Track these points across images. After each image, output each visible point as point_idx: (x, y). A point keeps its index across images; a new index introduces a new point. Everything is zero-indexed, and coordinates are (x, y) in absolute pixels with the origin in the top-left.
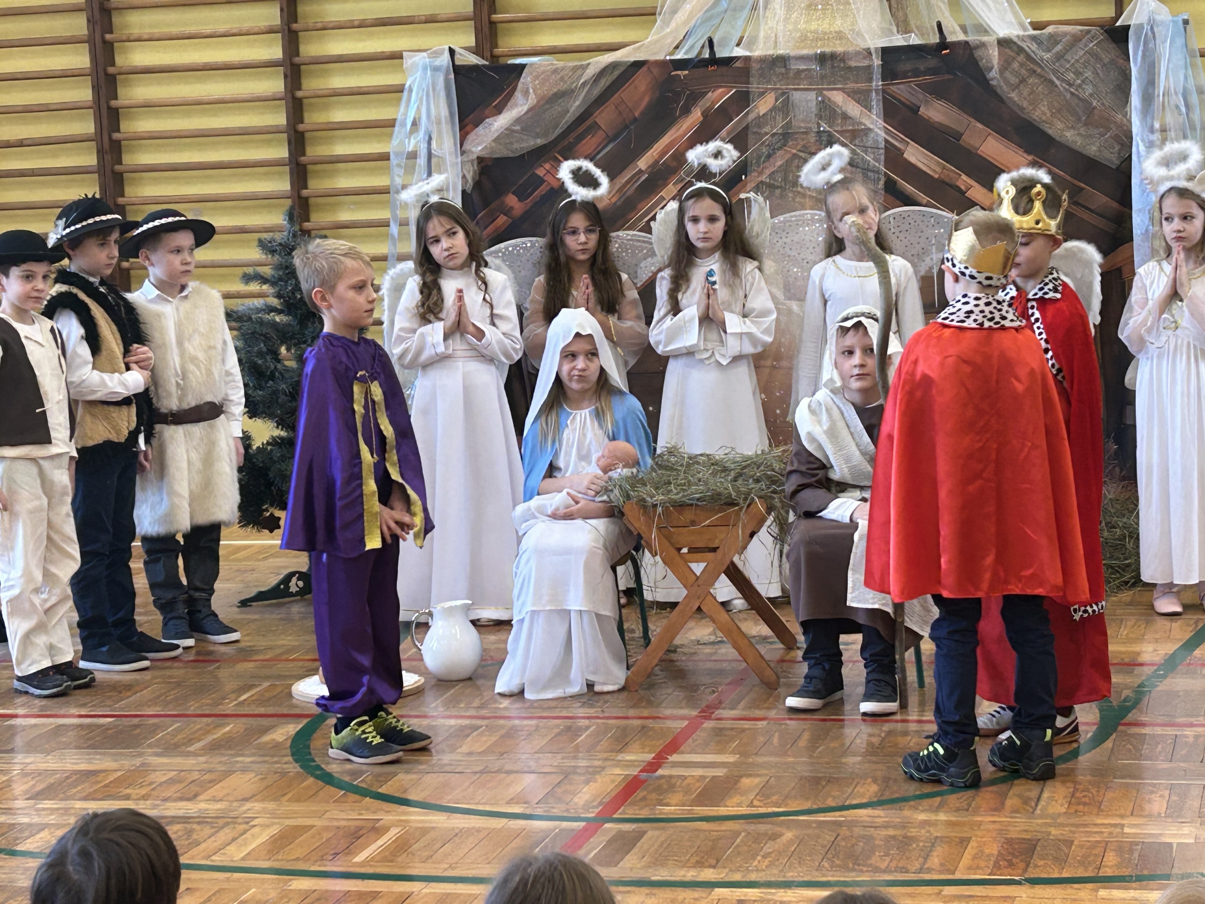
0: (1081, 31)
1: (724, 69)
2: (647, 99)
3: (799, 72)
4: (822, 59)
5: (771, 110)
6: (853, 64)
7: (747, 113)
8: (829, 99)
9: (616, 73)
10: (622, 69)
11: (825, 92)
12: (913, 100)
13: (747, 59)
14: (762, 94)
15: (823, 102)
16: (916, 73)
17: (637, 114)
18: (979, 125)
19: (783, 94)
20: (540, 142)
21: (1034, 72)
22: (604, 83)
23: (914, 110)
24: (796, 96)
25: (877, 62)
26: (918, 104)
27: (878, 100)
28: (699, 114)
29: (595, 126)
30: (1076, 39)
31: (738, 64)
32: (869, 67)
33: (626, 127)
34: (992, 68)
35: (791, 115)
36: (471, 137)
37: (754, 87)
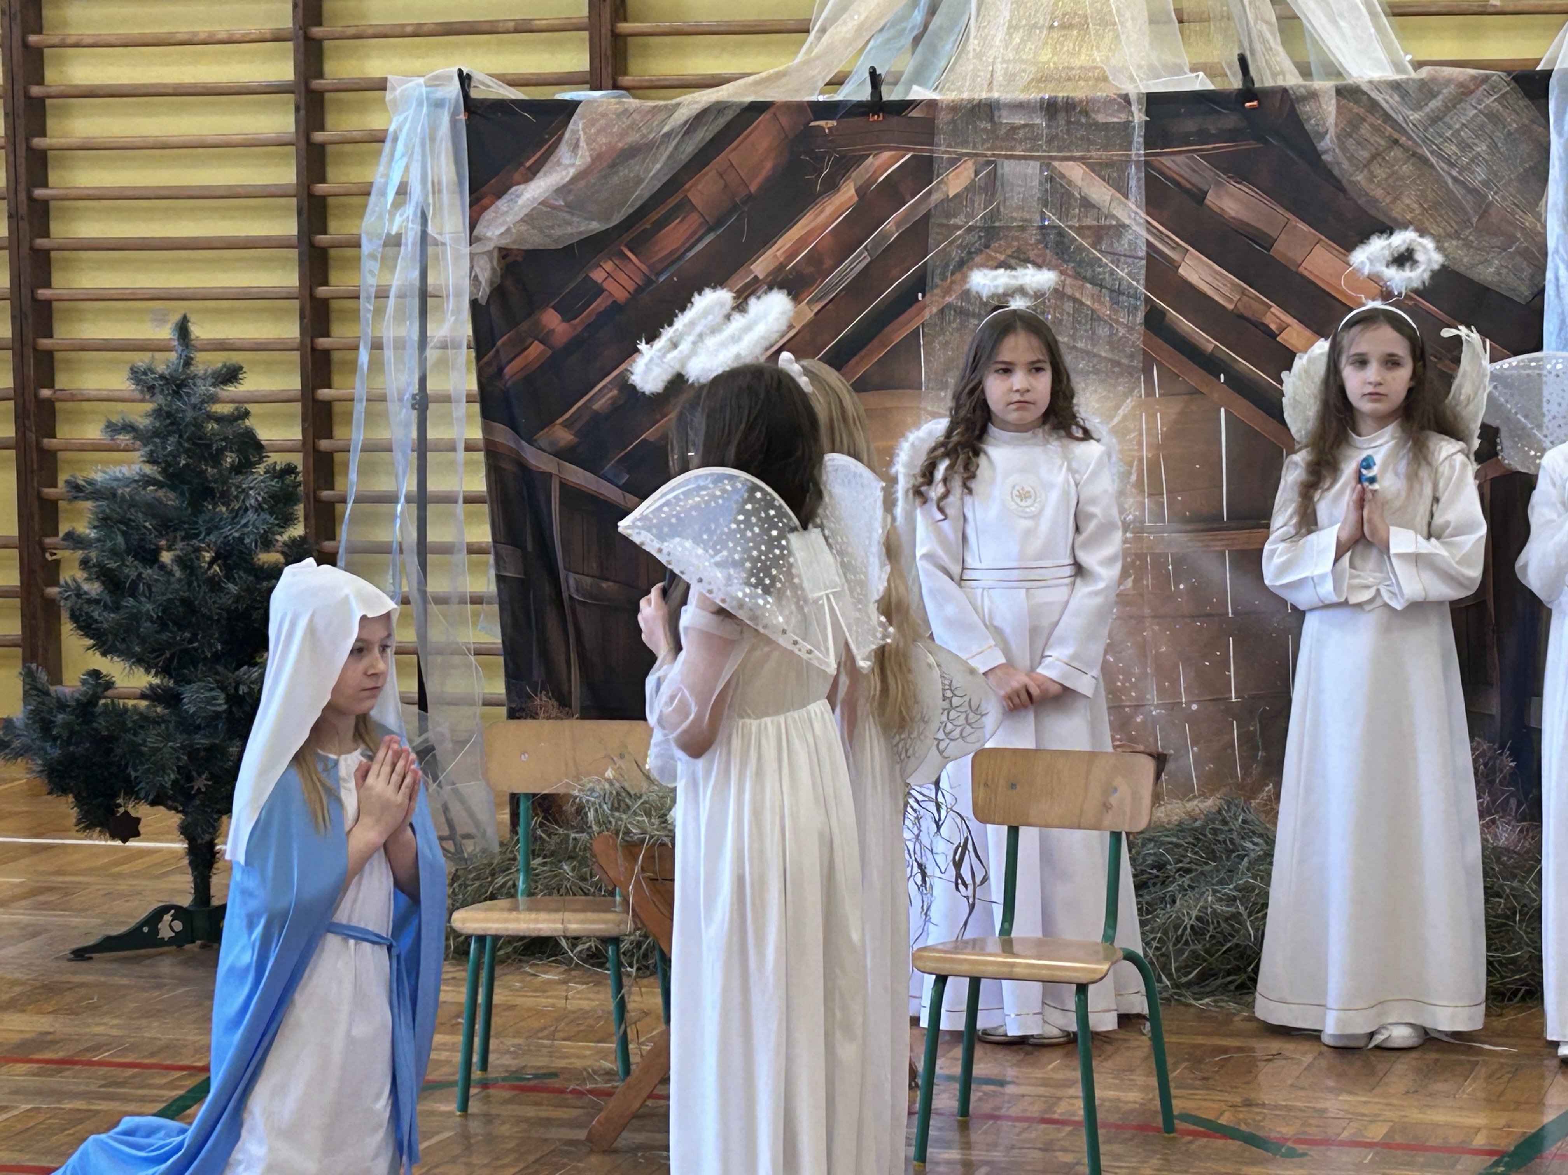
0: (1474, 78)
1: (894, 120)
2: (769, 165)
3: (1014, 129)
4: (1051, 108)
5: (966, 189)
6: (1101, 118)
7: (929, 193)
8: (1062, 176)
9: (722, 122)
10: (730, 115)
11: (1056, 164)
12: (1196, 179)
13: (932, 104)
14: (953, 162)
15: (1051, 179)
16: (1204, 137)
17: (753, 188)
18: (1303, 226)
19: (989, 163)
20: (596, 226)
21: (1396, 142)
22: (703, 135)
23: (1199, 197)
24: (1009, 169)
25: (1139, 116)
26: (1205, 188)
27: (1139, 179)
28: (853, 191)
29: (685, 206)
30: (1465, 91)
31: (914, 114)
32: (1127, 126)
33: (735, 207)
34: (1326, 132)
35: (999, 196)
36: (489, 214)
37: (942, 150)
